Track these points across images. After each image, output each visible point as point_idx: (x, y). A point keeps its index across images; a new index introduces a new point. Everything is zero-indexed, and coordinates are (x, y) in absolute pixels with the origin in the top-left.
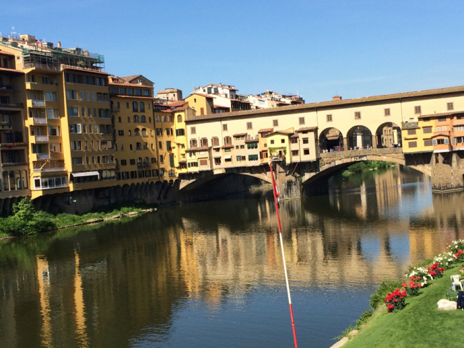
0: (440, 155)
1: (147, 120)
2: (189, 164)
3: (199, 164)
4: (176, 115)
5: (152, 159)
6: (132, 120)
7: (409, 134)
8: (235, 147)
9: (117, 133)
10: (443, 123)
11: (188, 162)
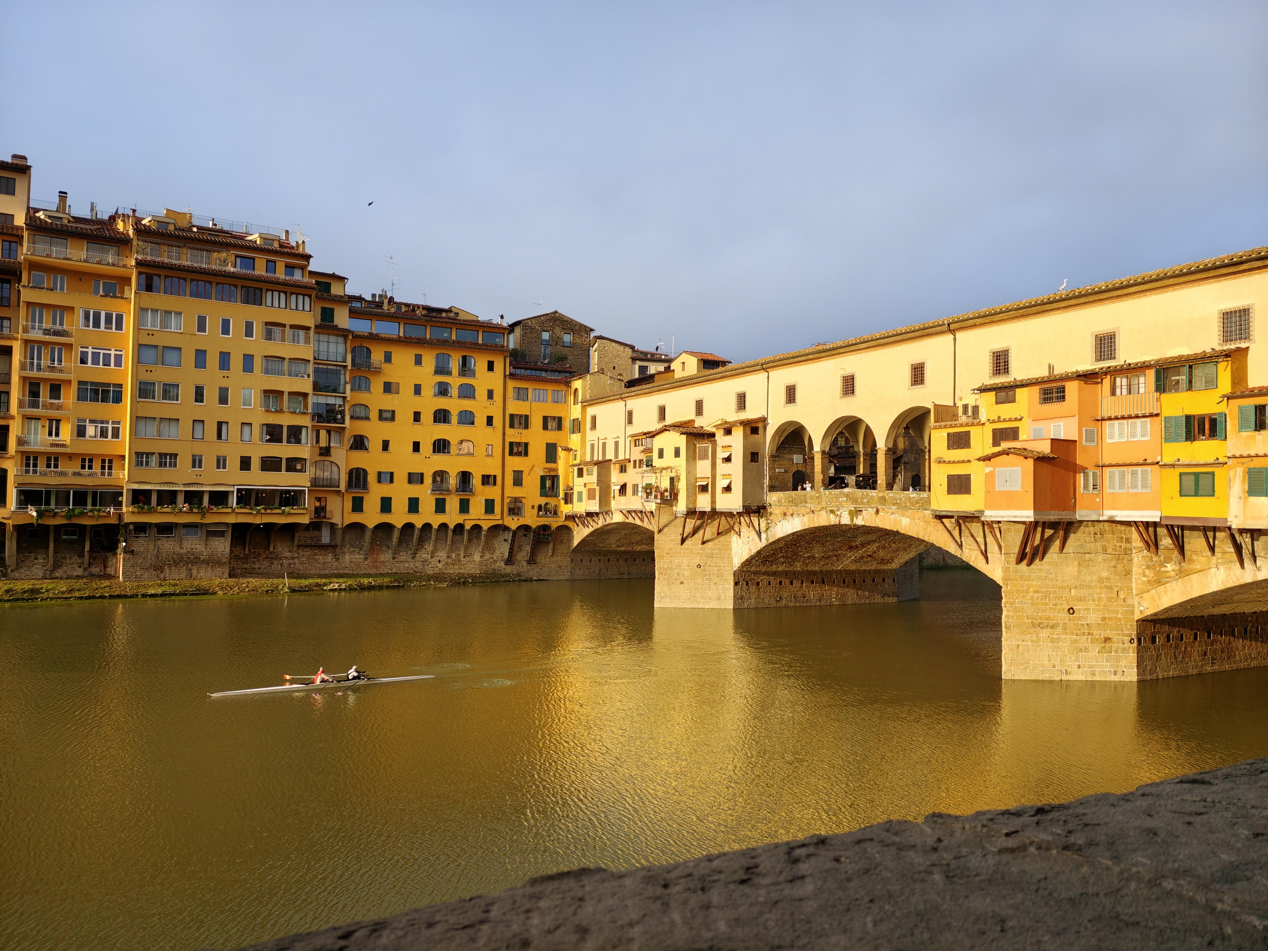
0: (1007, 526)
1: (481, 393)
3: (585, 495)
4: (573, 386)
5: (483, 476)
6: (428, 391)
7: (950, 447)
8: (632, 462)
9: (374, 415)
10: (1053, 408)
11: (575, 490)
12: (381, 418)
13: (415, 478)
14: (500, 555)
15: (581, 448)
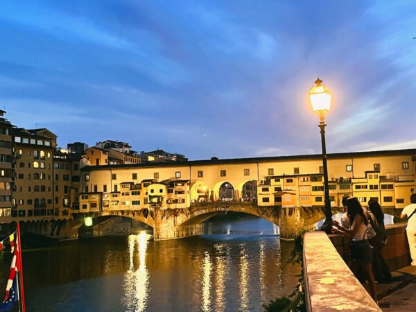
3: (89, 206)
4: (74, 163)
5: (49, 200)
6: (32, 166)
7: (263, 191)
8: (121, 194)
9: (18, 176)
11: (80, 204)
12: (20, 178)
13: (30, 202)
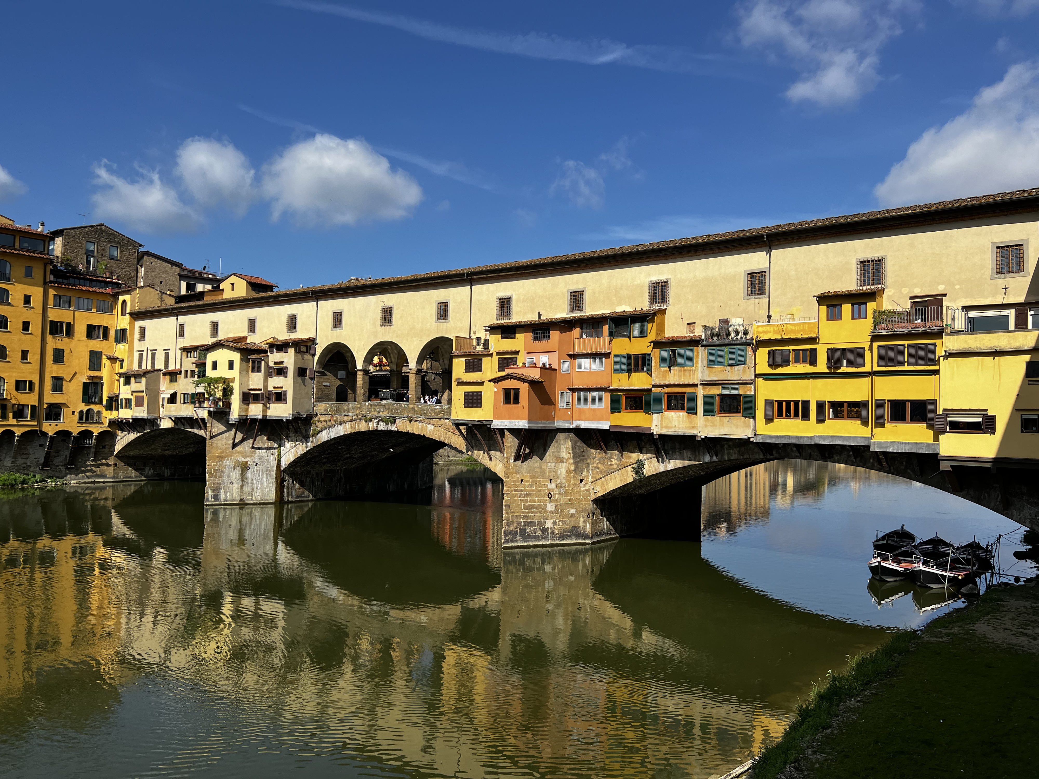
0: (507, 433)
1: (16, 298)
2: (122, 400)
3: (133, 403)
4: (121, 298)
5: (17, 382)
7: (467, 370)
8: (183, 373)
10: (541, 345)
11: (121, 397)
14: (35, 460)
15: (128, 357)
